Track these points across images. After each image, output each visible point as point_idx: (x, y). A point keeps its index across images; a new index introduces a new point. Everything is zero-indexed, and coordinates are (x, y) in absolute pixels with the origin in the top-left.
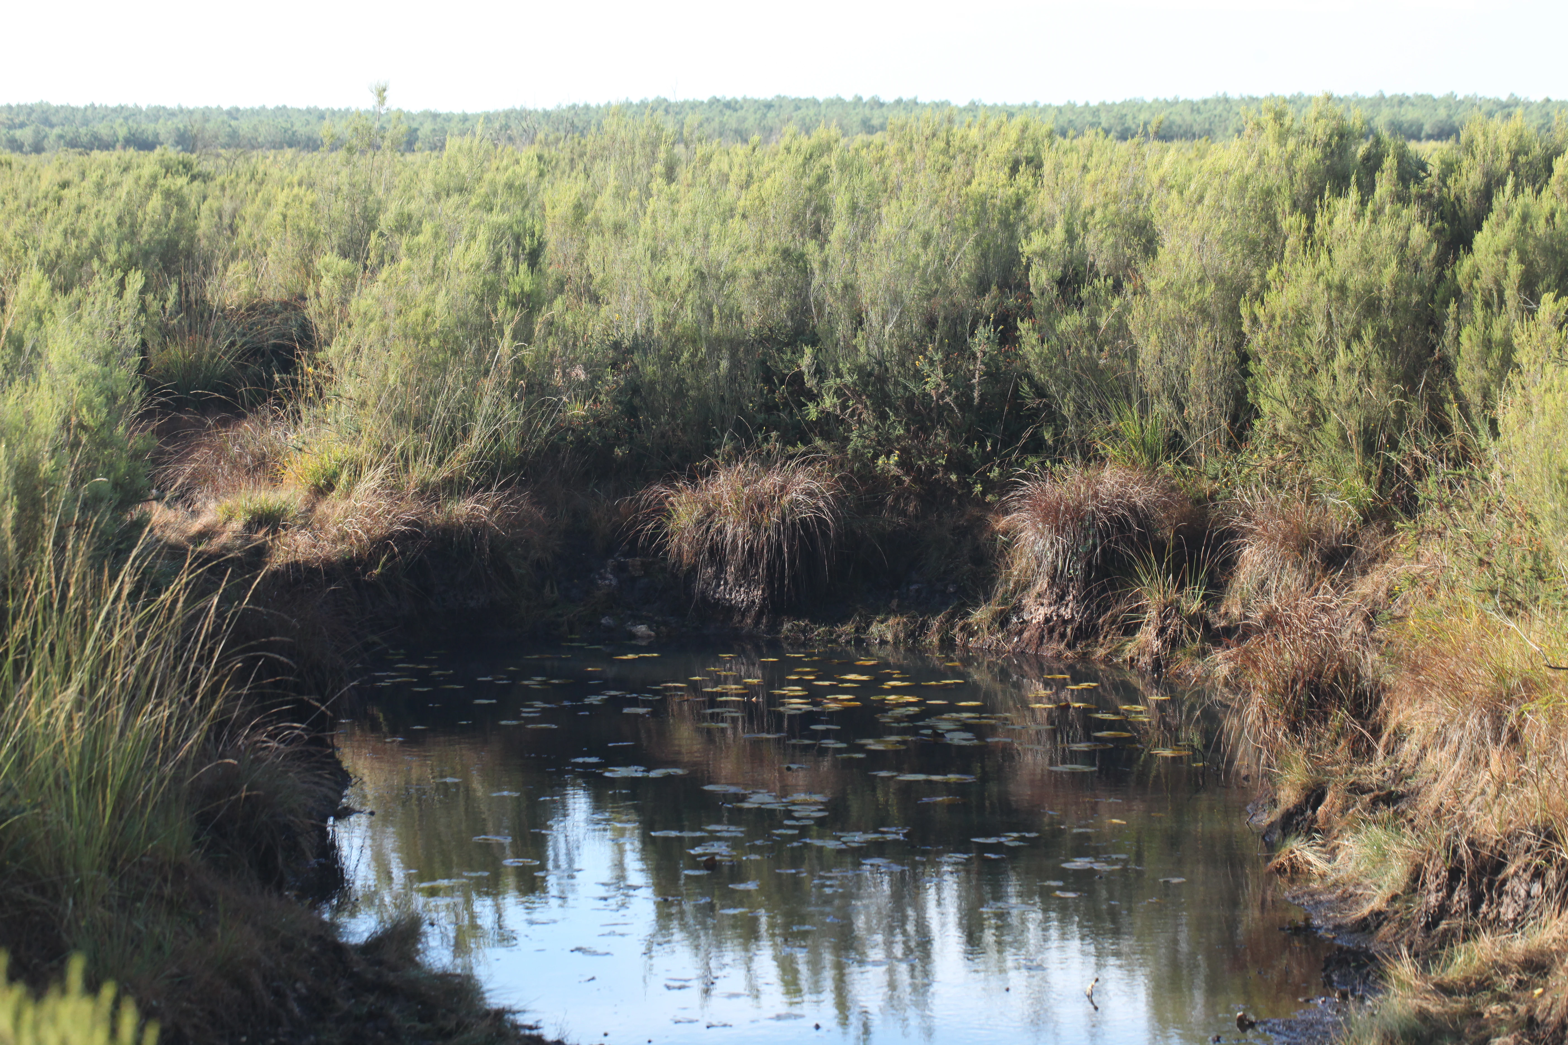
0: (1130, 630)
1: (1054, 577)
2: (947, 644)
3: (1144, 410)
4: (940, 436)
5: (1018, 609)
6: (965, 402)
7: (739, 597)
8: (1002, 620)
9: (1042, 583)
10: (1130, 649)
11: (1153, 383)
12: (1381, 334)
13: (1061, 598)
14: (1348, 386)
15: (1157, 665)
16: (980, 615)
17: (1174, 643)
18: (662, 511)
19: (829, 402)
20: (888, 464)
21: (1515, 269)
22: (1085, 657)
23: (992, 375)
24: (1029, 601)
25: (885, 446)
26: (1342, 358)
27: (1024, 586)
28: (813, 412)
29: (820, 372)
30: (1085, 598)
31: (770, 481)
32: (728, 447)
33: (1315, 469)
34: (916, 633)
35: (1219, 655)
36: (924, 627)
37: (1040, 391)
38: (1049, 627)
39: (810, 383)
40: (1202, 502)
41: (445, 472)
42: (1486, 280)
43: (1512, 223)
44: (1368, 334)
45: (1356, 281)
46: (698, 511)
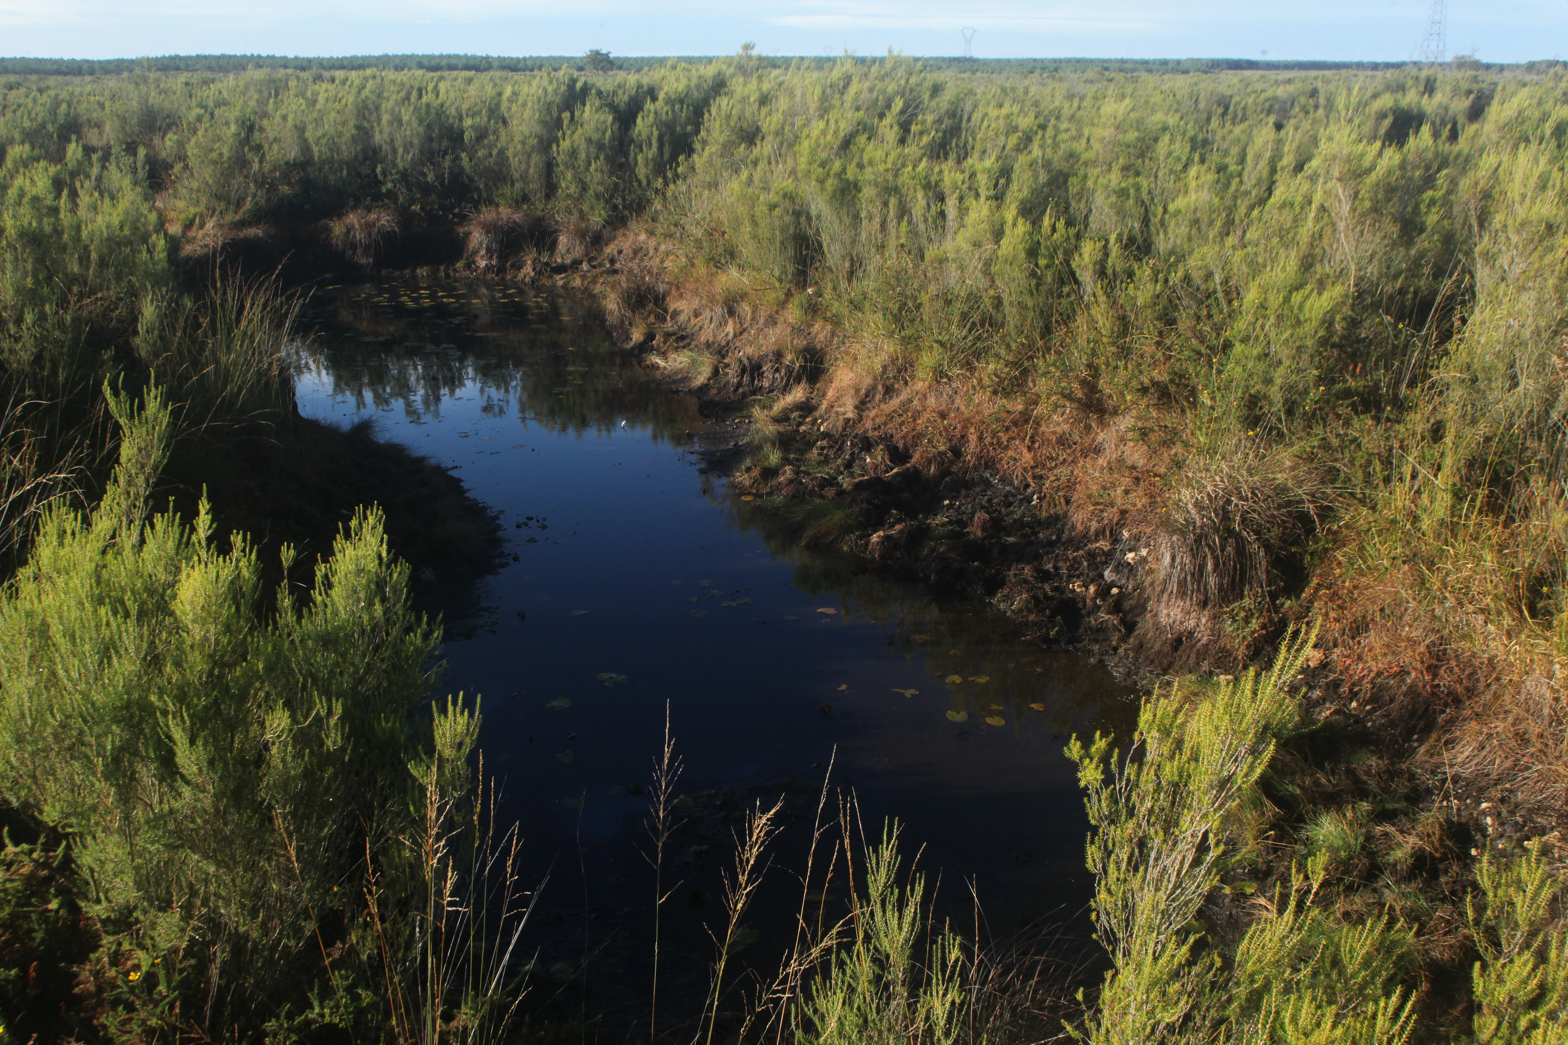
0: (520, 268)
1: (489, 250)
2: (448, 276)
3: (513, 185)
4: (434, 197)
5: (474, 262)
6: (442, 183)
7: (364, 261)
8: (468, 266)
9: (483, 252)
10: (521, 276)
11: (516, 176)
12: (607, 157)
13: (491, 258)
14: (598, 177)
15: (533, 281)
16: (459, 265)
17: (540, 273)
18: (328, 230)
19: (390, 185)
20: (416, 208)
21: (656, 133)
22: (503, 279)
23: (451, 174)
24: (478, 259)
25: (412, 201)
26: (593, 167)
27: (475, 253)
28: (384, 190)
29: (384, 173)
30: (500, 258)
31: (373, 216)
32: (352, 203)
33: (585, 208)
34: (435, 272)
35: (558, 277)
36: (438, 270)
37: (471, 180)
38: (488, 268)
39: (380, 178)
40: (540, 220)
41: (237, 218)
42: (644, 136)
43: (652, 116)
44: (602, 157)
45: (595, 137)
46: (344, 230)
